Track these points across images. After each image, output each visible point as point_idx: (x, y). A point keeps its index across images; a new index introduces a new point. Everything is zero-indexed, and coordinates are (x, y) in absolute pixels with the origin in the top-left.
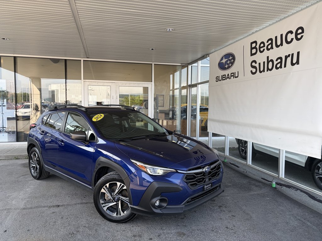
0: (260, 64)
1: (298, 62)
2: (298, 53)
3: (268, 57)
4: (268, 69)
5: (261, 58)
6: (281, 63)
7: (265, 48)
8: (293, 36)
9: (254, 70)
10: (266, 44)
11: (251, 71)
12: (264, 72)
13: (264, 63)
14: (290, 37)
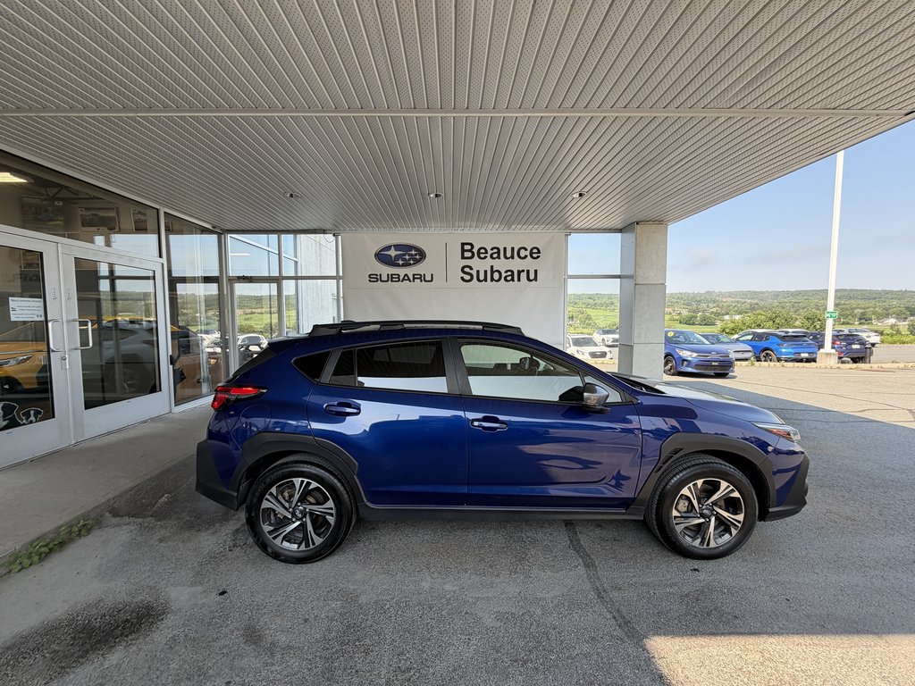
0: (478, 272)
1: (536, 279)
2: (536, 271)
3: (492, 267)
4: (492, 279)
5: (479, 265)
6: (511, 276)
7: (488, 255)
8: (528, 253)
9: (467, 277)
10: (490, 252)
11: (462, 278)
12: (486, 281)
13: (486, 272)
14: (523, 253)
